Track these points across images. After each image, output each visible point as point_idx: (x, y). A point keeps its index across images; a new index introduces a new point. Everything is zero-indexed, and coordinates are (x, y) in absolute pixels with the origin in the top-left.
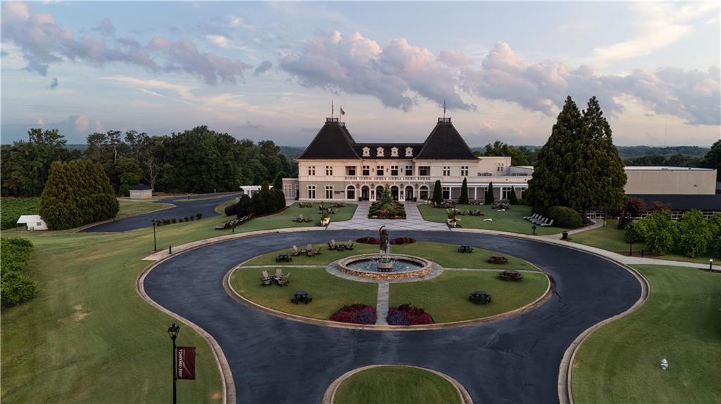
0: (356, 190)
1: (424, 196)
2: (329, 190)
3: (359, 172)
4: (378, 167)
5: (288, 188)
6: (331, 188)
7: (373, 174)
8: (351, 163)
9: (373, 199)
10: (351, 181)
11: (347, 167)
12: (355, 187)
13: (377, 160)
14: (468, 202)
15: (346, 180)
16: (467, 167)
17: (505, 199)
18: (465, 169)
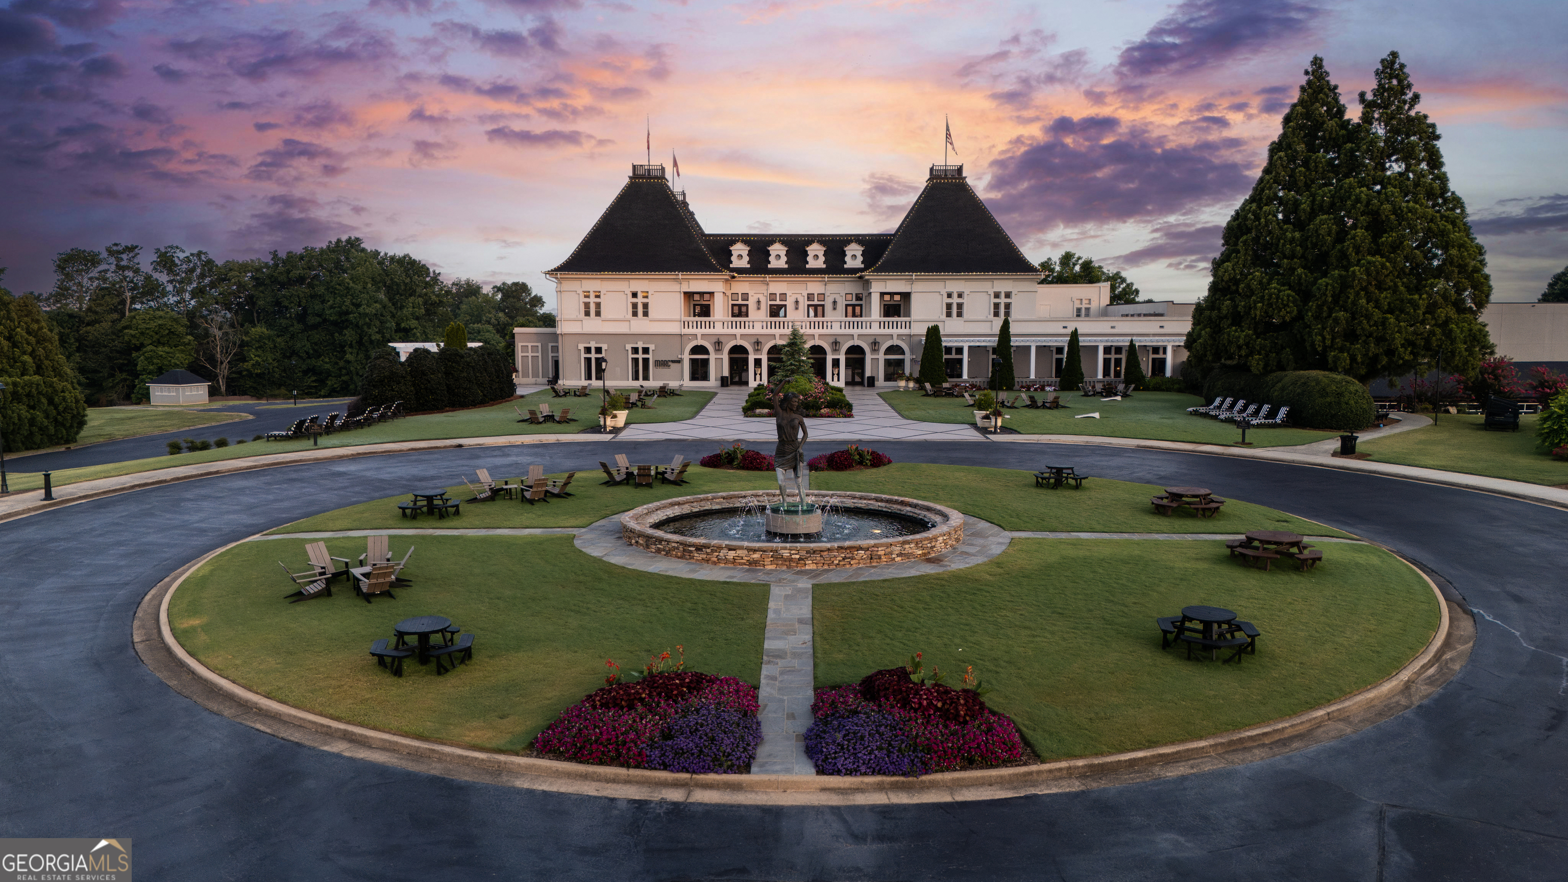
0: (712, 357)
1: (894, 370)
2: (640, 356)
3: (720, 309)
4: (772, 296)
5: (530, 354)
6: (646, 351)
7: (758, 318)
8: (699, 283)
9: (758, 378)
10: (699, 331)
11: (689, 295)
12: (711, 349)
13: (768, 278)
14: (1014, 385)
15: (686, 331)
16: (1008, 295)
17: (1107, 378)
18: (1003, 300)
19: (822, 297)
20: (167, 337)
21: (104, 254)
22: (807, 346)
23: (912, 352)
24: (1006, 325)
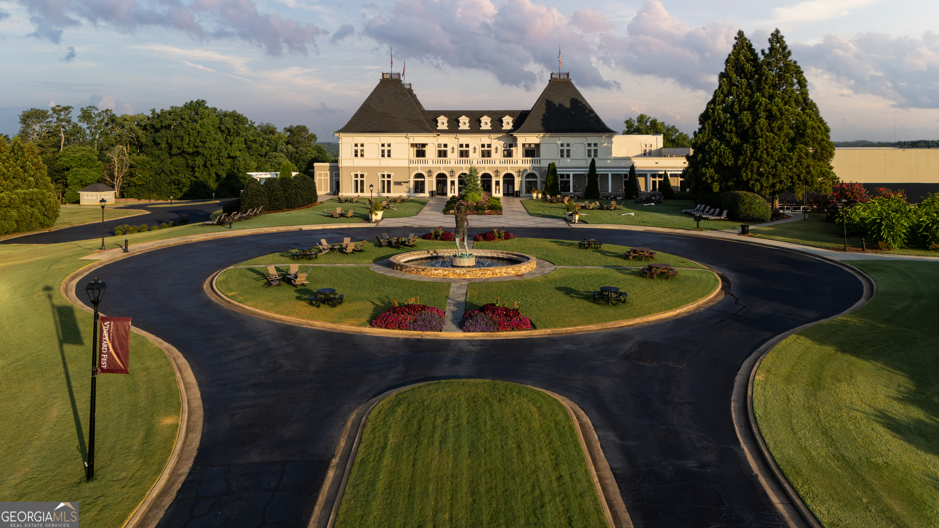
0: (427, 180)
1: (530, 187)
2: (386, 179)
3: (431, 152)
4: (461, 145)
5: (323, 178)
6: (389, 176)
7: (453, 156)
8: (419, 138)
10: (420, 165)
11: (413, 145)
12: (426, 175)
13: (458, 135)
14: (599, 196)
15: (412, 165)
16: (595, 145)
17: (654, 192)
18: (593, 148)
19: (489, 146)
20: (86, 162)
21: (51, 112)
22: (481, 173)
23: (541, 177)
24: (593, 162)
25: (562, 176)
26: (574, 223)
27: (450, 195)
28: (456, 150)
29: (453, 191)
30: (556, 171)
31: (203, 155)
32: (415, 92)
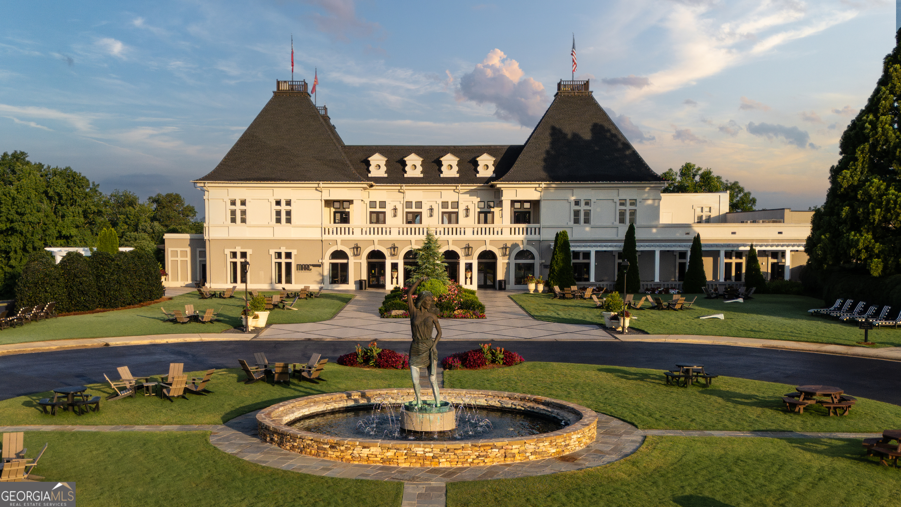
0: (352, 262)
1: (524, 273)
2: (283, 260)
3: (359, 215)
4: (409, 204)
5: (179, 259)
6: (288, 255)
7: (395, 222)
8: (339, 192)
10: (339, 237)
11: (329, 203)
12: (349, 253)
13: (404, 187)
14: (639, 288)
15: (326, 237)
16: (633, 203)
17: (728, 281)
18: (628, 208)
19: (456, 204)
22: (442, 250)
23: (541, 258)
24: (631, 231)
25: (576, 255)
26: (622, 333)
27: (389, 287)
28: (400, 213)
29: (395, 280)
30: (569, 246)
31: (21, 233)
32: (332, 122)
